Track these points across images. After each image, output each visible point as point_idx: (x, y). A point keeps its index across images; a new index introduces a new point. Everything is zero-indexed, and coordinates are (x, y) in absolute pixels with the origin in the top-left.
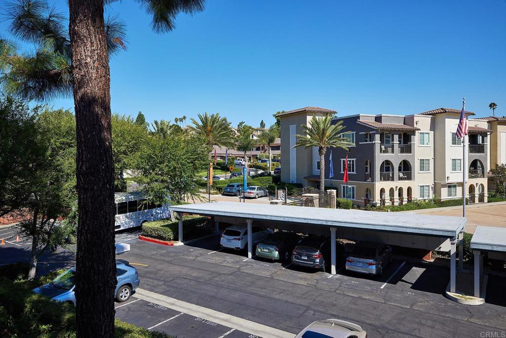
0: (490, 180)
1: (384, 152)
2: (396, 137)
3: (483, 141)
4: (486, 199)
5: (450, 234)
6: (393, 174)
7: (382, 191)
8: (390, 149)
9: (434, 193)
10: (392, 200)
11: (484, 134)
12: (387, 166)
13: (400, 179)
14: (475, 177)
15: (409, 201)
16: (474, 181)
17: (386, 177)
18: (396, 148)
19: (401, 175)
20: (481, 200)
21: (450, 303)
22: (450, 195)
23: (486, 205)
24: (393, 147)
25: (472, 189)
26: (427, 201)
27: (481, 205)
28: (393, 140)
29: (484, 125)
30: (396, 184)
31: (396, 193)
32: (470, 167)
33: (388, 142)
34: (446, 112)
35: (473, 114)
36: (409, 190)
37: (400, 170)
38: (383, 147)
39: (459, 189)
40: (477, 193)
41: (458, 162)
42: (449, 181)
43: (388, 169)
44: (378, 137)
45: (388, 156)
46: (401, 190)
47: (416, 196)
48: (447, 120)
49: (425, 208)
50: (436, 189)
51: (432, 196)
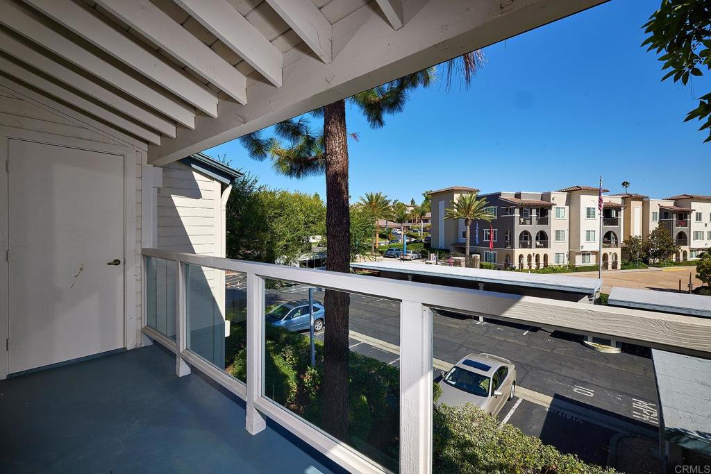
0: (623, 250)
1: (523, 224)
2: (534, 211)
3: (617, 215)
4: (619, 267)
5: (588, 292)
6: (531, 243)
7: (521, 257)
8: (528, 221)
9: (569, 259)
10: (529, 264)
11: (618, 209)
12: (525, 236)
13: (537, 247)
14: (609, 247)
15: (546, 265)
16: (607, 251)
17: (524, 246)
18: (534, 220)
19: (538, 243)
20: (614, 267)
21: (588, 350)
22: (584, 262)
23: (619, 271)
24: (531, 219)
25: (605, 257)
26: (562, 266)
27: (614, 271)
28: (531, 214)
29: (618, 201)
30: (533, 251)
31: (533, 259)
32: (604, 237)
33: (526, 215)
34: (581, 189)
35: (608, 191)
36: (546, 257)
37: (537, 239)
38: (522, 220)
39: (593, 257)
40: (610, 261)
41: (592, 233)
42: (583, 250)
43: (526, 239)
44: (517, 211)
45: (527, 227)
46: (537, 256)
47: (552, 262)
48: (582, 196)
49: (560, 272)
50: (571, 256)
51: (566, 263)
